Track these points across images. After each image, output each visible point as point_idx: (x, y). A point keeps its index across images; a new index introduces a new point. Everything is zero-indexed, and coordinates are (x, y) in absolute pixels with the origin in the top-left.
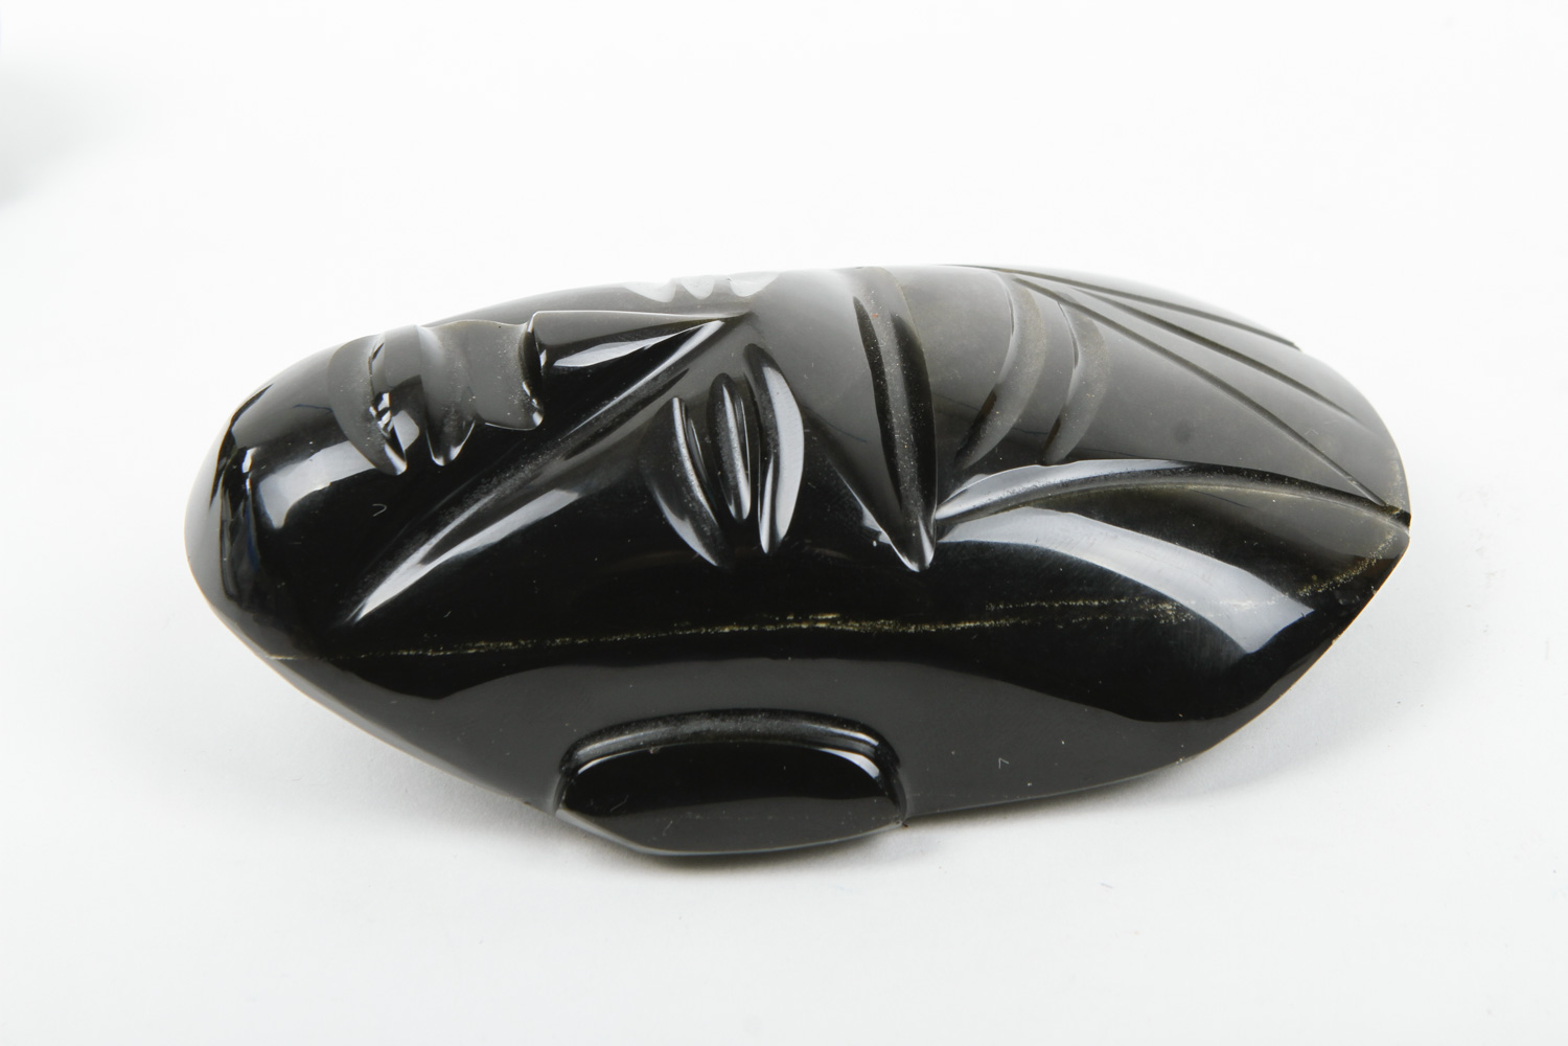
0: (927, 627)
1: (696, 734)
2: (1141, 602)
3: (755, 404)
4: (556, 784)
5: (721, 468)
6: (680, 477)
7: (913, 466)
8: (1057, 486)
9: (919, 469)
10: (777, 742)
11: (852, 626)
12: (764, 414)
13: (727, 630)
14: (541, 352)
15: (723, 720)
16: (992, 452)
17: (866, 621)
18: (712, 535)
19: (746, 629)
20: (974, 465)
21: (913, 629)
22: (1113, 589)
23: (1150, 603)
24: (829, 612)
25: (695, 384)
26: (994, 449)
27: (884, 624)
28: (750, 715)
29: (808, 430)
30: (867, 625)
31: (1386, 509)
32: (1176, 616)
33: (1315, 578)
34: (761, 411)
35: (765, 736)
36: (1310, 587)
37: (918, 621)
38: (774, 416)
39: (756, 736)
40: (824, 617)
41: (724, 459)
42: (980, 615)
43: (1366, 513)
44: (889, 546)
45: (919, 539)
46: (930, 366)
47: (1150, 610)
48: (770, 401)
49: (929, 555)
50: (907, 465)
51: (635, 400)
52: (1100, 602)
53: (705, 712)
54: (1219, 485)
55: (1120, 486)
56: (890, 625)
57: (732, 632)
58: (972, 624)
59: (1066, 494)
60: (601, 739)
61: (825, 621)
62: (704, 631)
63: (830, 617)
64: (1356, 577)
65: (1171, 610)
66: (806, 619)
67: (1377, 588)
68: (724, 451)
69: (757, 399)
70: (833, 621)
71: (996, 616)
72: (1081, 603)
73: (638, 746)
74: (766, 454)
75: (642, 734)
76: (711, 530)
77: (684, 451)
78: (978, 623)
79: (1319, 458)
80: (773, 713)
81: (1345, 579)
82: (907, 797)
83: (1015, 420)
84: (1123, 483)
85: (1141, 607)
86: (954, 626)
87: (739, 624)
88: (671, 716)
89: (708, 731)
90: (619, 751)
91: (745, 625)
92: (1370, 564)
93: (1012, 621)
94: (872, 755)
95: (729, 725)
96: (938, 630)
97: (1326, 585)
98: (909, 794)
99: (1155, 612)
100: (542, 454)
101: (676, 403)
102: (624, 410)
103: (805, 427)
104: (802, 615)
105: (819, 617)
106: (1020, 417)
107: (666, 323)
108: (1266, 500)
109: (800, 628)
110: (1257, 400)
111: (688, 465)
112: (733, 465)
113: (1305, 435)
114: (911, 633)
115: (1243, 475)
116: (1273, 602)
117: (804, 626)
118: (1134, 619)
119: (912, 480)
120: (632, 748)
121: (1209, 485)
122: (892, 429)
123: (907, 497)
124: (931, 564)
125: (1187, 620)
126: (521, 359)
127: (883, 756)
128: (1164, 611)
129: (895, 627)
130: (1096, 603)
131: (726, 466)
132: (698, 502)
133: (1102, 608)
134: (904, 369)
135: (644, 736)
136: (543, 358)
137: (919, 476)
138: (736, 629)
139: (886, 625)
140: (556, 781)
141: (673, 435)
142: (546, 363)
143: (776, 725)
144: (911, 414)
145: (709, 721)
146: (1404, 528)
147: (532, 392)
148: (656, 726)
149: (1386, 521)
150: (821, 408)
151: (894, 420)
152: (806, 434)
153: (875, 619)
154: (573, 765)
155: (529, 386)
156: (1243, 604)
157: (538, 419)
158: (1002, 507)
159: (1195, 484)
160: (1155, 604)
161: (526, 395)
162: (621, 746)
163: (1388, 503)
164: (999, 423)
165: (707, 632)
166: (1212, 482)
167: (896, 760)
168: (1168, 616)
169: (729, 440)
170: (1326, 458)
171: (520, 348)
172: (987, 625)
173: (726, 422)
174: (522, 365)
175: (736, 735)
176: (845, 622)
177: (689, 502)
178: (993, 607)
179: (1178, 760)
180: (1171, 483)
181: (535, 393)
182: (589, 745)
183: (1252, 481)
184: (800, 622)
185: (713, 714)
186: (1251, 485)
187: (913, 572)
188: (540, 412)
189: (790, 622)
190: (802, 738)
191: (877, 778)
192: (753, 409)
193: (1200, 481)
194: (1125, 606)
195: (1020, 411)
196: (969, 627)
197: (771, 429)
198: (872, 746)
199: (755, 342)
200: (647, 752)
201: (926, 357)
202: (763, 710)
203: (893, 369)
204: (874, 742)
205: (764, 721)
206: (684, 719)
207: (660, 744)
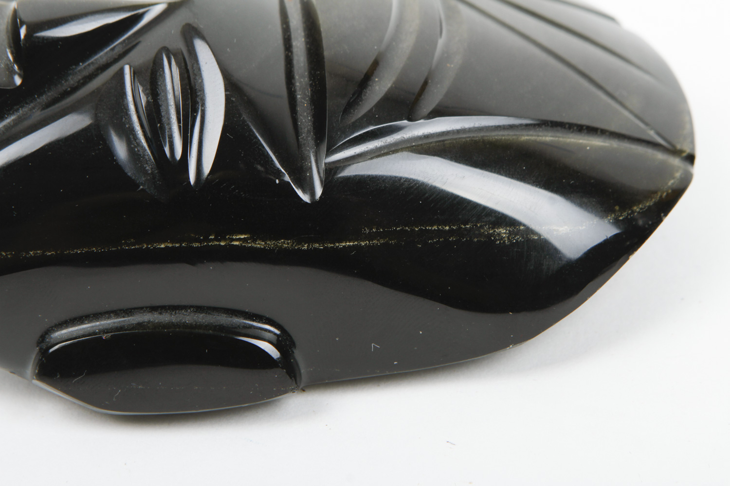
0: (317, 245)
1: (140, 325)
2: (481, 227)
3: (188, 71)
4: (33, 360)
5: (160, 121)
6: (129, 127)
7: (311, 120)
8: (420, 138)
9: (314, 123)
10: (201, 331)
11: (260, 244)
12: (195, 79)
13: (163, 246)
14: (21, 26)
15: (161, 313)
16: (370, 111)
17: (270, 241)
18: (152, 173)
19: (177, 245)
20: (356, 121)
21: (305, 247)
22: (460, 217)
23: (489, 228)
24: (242, 234)
25: (142, 54)
26: (371, 109)
27: (284, 243)
28: (182, 310)
29: (228, 93)
30: (271, 244)
31: (675, 152)
32: (508, 239)
33: (617, 208)
34: (192, 77)
35: (191, 326)
36: (613, 216)
37: (310, 241)
38: (202, 81)
39: (185, 326)
40: (238, 237)
41: (163, 114)
42: (358, 236)
43: (660, 156)
44: (289, 182)
45: (311, 177)
46: (325, 43)
47: (488, 234)
48: (199, 69)
49: (319, 191)
50: (306, 119)
51: (96, 66)
52: (450, 227)
53: (147, 307)
54: (546, 136)
55: (469, 137)
56: (288, 244)
57: (167, 247)
58: (351, 244)
59: (427, 143)
60: (67, 327)
61: (238, 240)
62: (145, 246)
63: (242, 237)
64: (649, 207)
65: (505, 233)
66: (224, 239)
67: (666, 215)
68: (163, 108)
69: (189, 67)
70: (244, 240)
71: (370, 237)
72: (435, 227)
73: (94, 333)
74: (195, 111)
75: (98, 323)
76: (152, 168)
77: (132, 107)
78: (356, 243)
79: (626, 113)
80: (199, 309)
81: (641, 209)
82: (303, 371)
83: (389, 85)
84: (471, 135)
85: (482, 231)
86: (337, 245)
87: (172, 242)
88: (121, 310)
89: (149, 322)
90: (79, 338)
91: (177, 243)
92: (661, 196)
93: (382, 241)
94: (275, 341)
95: (165, 318)
96: (325, 248)
97: (625, 214)
98: (304, 369)
99: (492, 235)
100: (22, 107)
101: (127, 69)
102: (88, 74)
103: (226, 90)
104: (220, 236)
105: (234, 237)
106: (394, 83)
107: (122, 5)
108: (582, 147)
109: (220, 245)
110: (581, 67)
111: (135, 118)
112: (169, 119)
113: (616, 94)
114: (304, 250)
115: (565, 128)
116: (584, 227)
117: (222, 244)
118: (476, 240)
119: (309, 131)
120: (89, 335)
121: (538, 136)
122: (295, 91)
123: (304, 144)
124: (320, 197)
125: (517, 241)
126: (7, 32)
127: (284, 343)
128: (499, 234)
129: (292, 245)
130: (447, 228)
131: (164, 120)
132: (142, 147)
133: (451, 232)
134: (307, 43)
135: (99, 325)
136: (23, 32)
137: (314, 128)
138: (170, 245)
139: (285, 244)
140: (33, 357)
141: (123, 94)
142: (26, 36)
143: (202, 318)
144: (310, 80)
145: (150, 314)
146: (689, 167)
147: (14, 58)
148: (109, 318)
149: (676, 162)
150: (241, 74)
151: (298, 84)
152: (226, 95)
153: (277, 239)
154: (44, 346)
155: (12, 53)
156: (561, 229)
157: (18, 81)
158: (377, 154)
159: (528, 135)
160: (493, 228)
161: (10, 60)
162: (81, 333)
163: (679, 147)
164: (377, 88)
165: (147, 247)
166: (540, 134)
167: (293, 344)
168: (502, 238)
169: (166, 99)
170: (631, 112)
171: (8, 22)
172: (363, 244)
173: (165, 85)
174: (8, 37)
175: (171, 325)
176: (254, 241)
177: (135, 147)
178: (367, 231)
179: (509, 346)
180: (508, 135)
181: (17, 59)
182: (57, 331)
183: (572, 132)
184: (219, 241)
185: (153, 309)
186: (571, 135)
187: (307, 203)
188: (20, 75)
189: (212, 240)
190: (222, 328)
191: (278, 358)
192: (186, 76)
193: (531, 133)
194: (471, 229)
195: (394, 79)
196: (349, 246)
197: (200, 91)
198: (275, 334)
199: (191, 21)
200: (101, 338)
201: (323, 35)
202: (191, 307)
203: (299, 43)
204: (277, 332)
205: (192, 314)
206: (131, 312)
207: (111, 332)
